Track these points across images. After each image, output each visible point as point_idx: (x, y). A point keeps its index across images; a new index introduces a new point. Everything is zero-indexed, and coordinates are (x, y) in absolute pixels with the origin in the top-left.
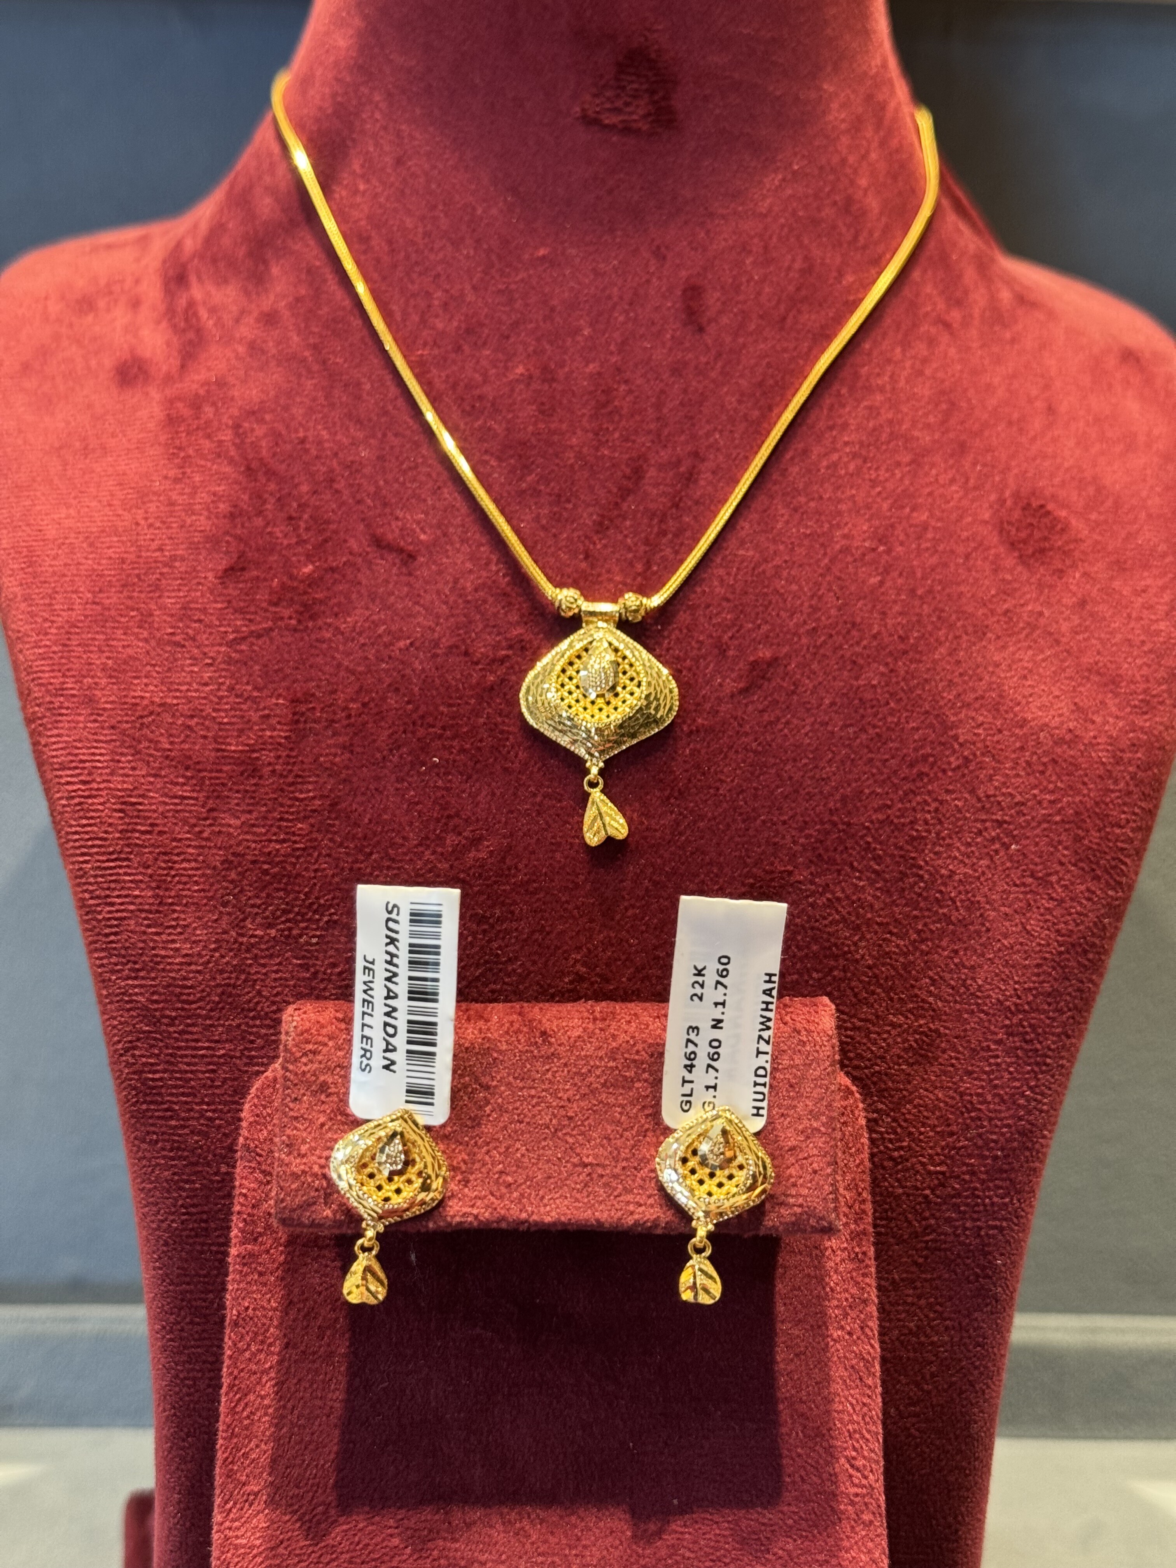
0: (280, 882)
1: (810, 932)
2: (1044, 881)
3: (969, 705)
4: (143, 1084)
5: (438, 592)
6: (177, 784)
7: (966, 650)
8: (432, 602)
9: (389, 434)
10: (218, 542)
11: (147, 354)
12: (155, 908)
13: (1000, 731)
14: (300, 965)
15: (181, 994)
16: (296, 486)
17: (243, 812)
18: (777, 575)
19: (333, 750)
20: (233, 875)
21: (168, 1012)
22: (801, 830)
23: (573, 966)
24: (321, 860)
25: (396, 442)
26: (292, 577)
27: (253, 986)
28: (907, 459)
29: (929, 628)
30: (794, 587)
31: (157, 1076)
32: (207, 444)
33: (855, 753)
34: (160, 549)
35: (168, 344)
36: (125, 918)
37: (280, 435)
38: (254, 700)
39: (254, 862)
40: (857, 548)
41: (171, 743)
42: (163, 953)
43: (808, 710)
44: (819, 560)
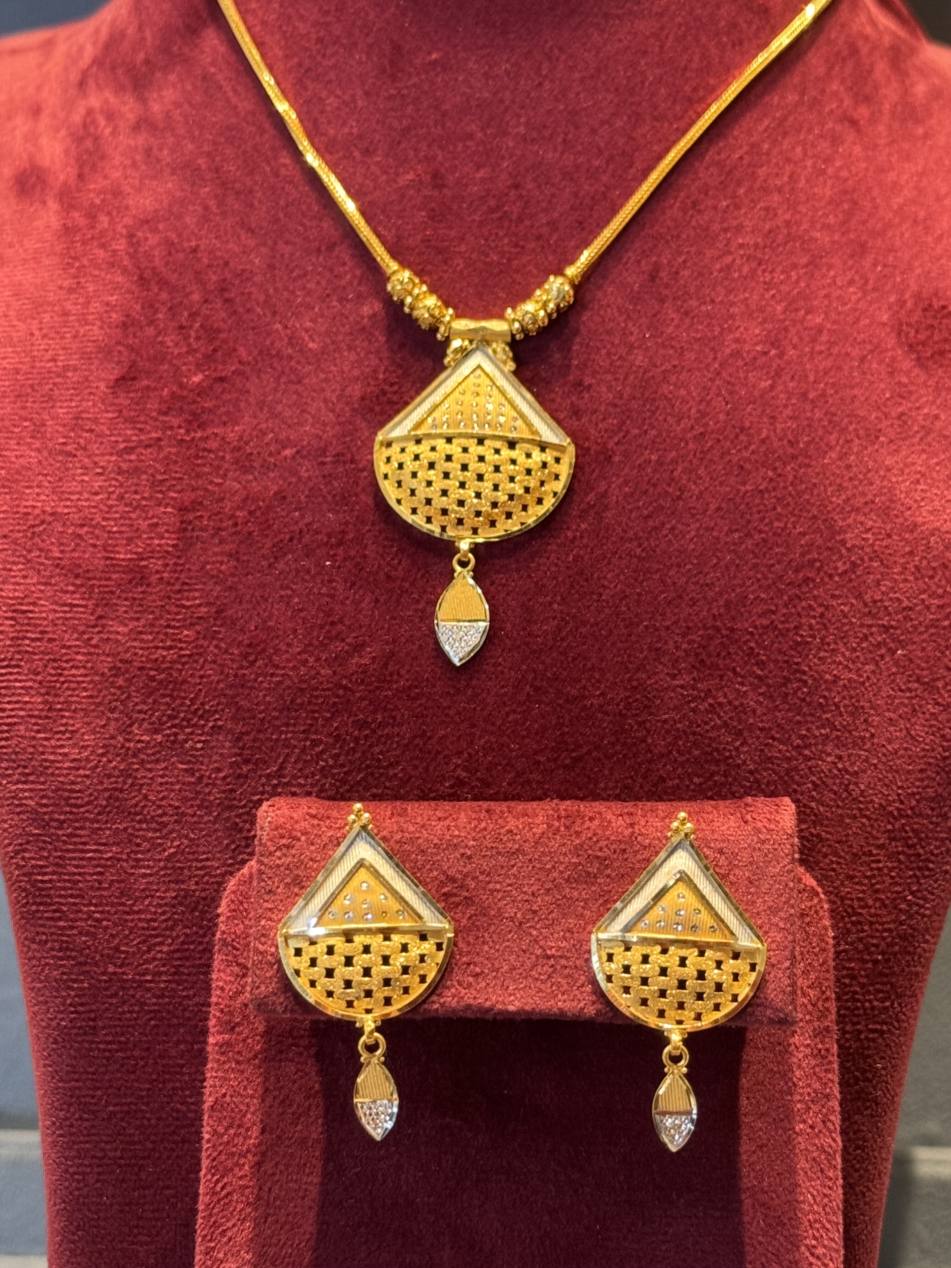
0: (166, 689)
1: (691, 738)
2: (930, 687)
3: (858, 510)
4: (33, 886)
5: (325, 401)
6: (67, 592)
7: (857, 454)
8: (319, 410)
9: (280, 242)
10: (110, 352)
11: (46, 163)
12: (45, 713)
13: (889, 536)
14: (186, 770)
15: (69, 798)
16: (188, 295)
17: (131, 619)
18: (665, 380)
19: (219, 558)
20: (120, 681)
21: (56, 816)
22: (684, 635)
23: (454, 771)
24: (207, 666)
25: (288, 249)
26: (181, 386)
27: (139, 791)
28: (804, 260)
29: (820, 432)
30: (683, 392)
31: (46, 878)
32: (101, 254)
33: (741, 559)
34: (54, 360)
35: (66, 152)
36: (15, 724)
37: (173, 244)
38: (143, 509)
39: (141, 669)
40: (748, 352)
41: (62, 552)
42: (52, 757)
43: (693, 516)
44: (709, 364)
